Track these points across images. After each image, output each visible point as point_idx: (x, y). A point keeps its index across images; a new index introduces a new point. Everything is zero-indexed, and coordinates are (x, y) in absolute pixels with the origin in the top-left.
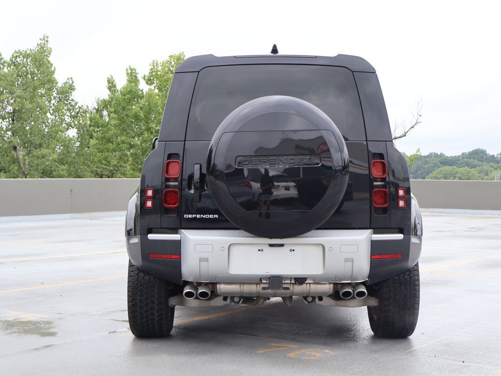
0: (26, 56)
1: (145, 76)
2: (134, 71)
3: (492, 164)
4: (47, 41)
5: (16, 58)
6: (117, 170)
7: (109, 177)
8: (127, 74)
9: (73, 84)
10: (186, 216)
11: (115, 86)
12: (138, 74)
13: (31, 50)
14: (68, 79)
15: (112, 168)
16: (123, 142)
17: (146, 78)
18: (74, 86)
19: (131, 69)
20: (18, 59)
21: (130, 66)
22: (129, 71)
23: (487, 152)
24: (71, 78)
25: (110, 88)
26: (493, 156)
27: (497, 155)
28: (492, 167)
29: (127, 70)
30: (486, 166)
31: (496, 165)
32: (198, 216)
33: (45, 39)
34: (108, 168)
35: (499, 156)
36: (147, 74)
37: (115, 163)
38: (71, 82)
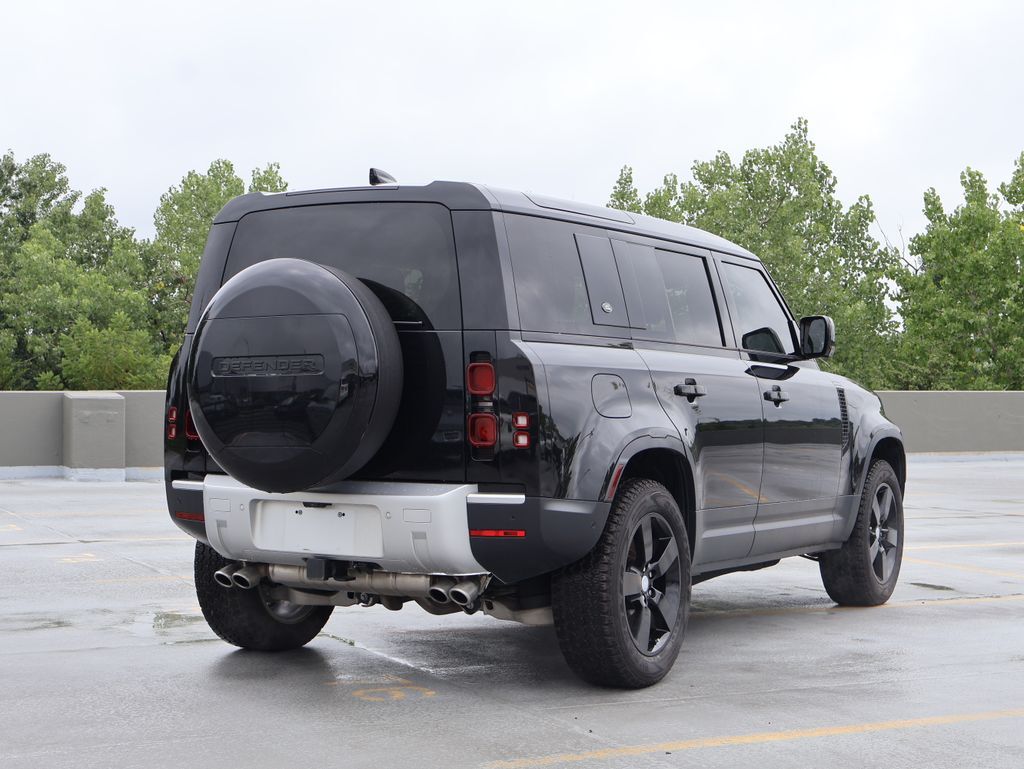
0: (769, 160)
1: (1003, 186)
2: (977, 178)
4: (805, 131)
5: (751, 166)
6: (938, 374)
7: (921, 388)
8: (964, 183)
9: (871, 208)
11: (939, 209)
12: (985, 182)
13: (776, 148)
14: (860, 199)
15: (927, 370)
16: (952, 319)
17: (1007, 189)
18: (872, 212)
19: (970, 175)
20: (755, 167)
21: (969, 168)
22: (968, 179)
24: (867, 197)
25: (929, 214)
29: (963, 177)
33: (801, 126)
34: (919, 369)
36: (1008, 181)
37: (935, 360)
38: (865, 205)
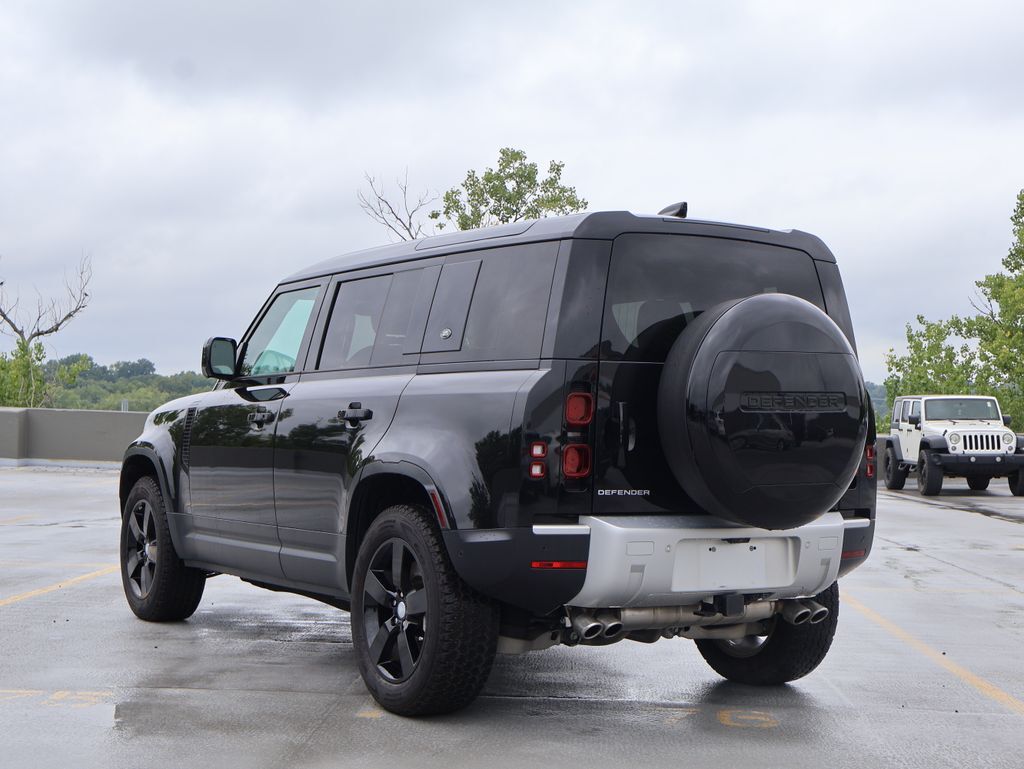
3: (104, 382)
10: (602, 492)
23: (95, 361)
26: (104, 368)
27: (112, 366)
28: (104, 388)
30: (94, 387)
31: (109, 385)
32: (620, 492)
35: (114, 369)
